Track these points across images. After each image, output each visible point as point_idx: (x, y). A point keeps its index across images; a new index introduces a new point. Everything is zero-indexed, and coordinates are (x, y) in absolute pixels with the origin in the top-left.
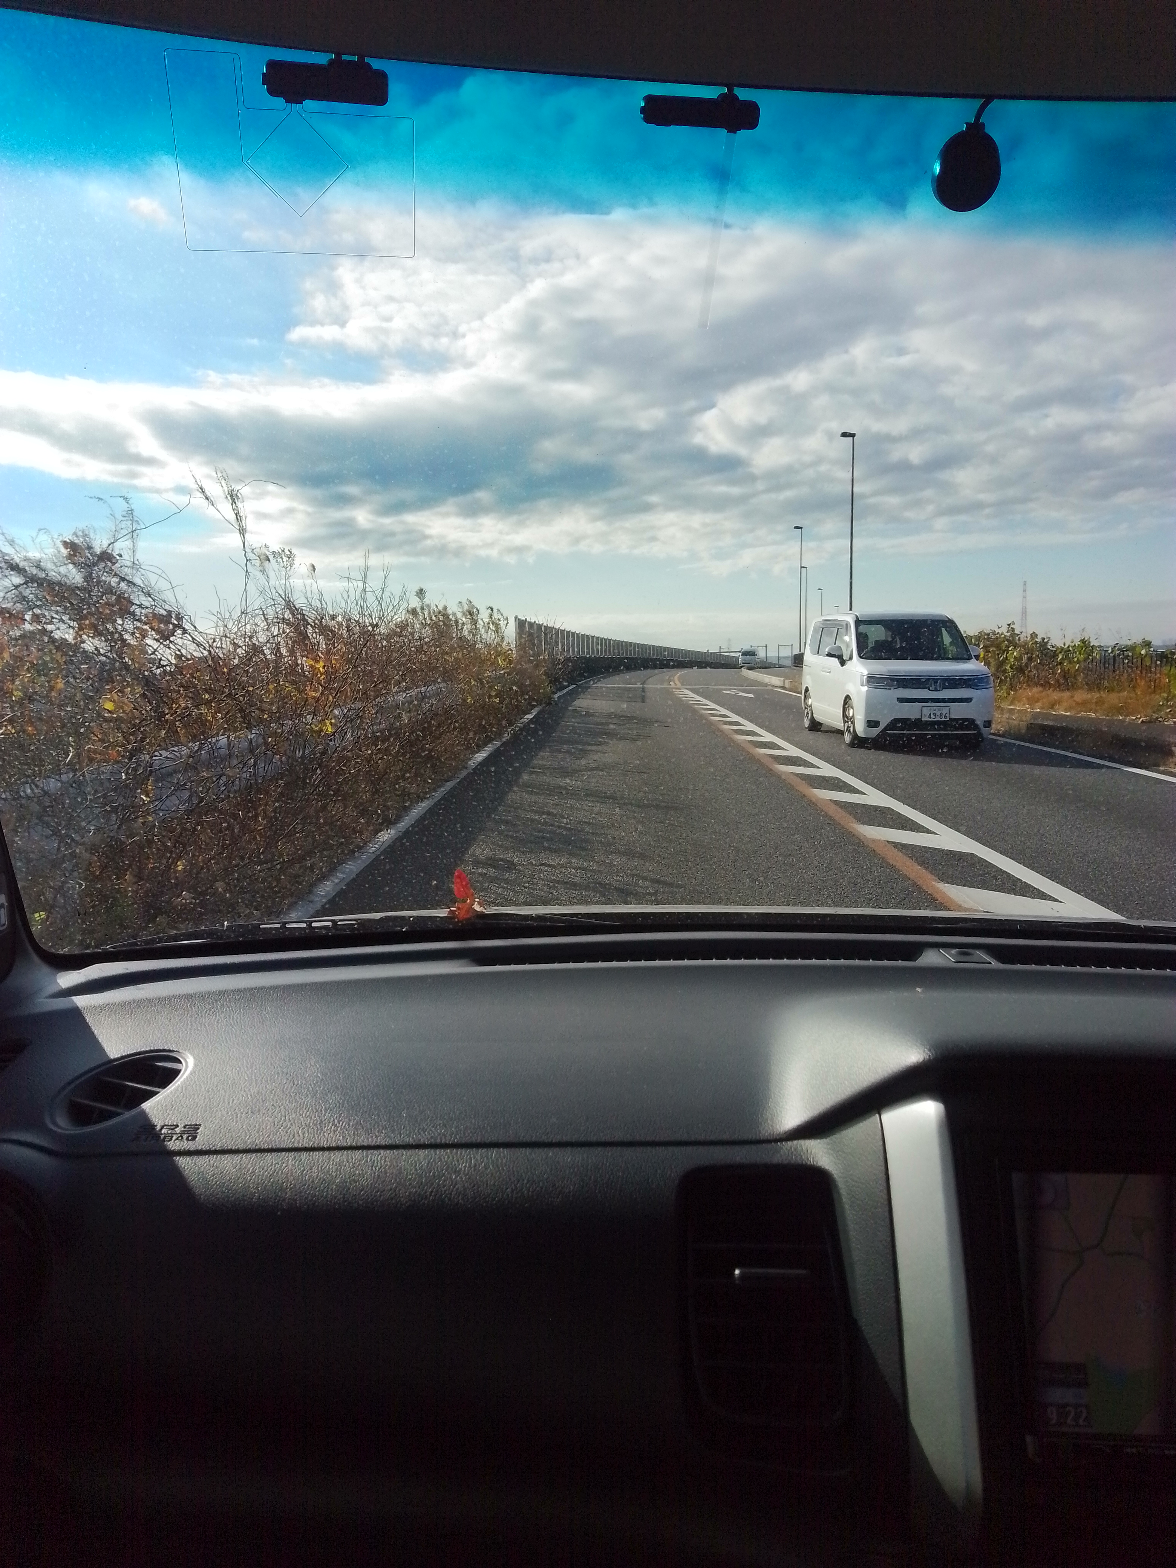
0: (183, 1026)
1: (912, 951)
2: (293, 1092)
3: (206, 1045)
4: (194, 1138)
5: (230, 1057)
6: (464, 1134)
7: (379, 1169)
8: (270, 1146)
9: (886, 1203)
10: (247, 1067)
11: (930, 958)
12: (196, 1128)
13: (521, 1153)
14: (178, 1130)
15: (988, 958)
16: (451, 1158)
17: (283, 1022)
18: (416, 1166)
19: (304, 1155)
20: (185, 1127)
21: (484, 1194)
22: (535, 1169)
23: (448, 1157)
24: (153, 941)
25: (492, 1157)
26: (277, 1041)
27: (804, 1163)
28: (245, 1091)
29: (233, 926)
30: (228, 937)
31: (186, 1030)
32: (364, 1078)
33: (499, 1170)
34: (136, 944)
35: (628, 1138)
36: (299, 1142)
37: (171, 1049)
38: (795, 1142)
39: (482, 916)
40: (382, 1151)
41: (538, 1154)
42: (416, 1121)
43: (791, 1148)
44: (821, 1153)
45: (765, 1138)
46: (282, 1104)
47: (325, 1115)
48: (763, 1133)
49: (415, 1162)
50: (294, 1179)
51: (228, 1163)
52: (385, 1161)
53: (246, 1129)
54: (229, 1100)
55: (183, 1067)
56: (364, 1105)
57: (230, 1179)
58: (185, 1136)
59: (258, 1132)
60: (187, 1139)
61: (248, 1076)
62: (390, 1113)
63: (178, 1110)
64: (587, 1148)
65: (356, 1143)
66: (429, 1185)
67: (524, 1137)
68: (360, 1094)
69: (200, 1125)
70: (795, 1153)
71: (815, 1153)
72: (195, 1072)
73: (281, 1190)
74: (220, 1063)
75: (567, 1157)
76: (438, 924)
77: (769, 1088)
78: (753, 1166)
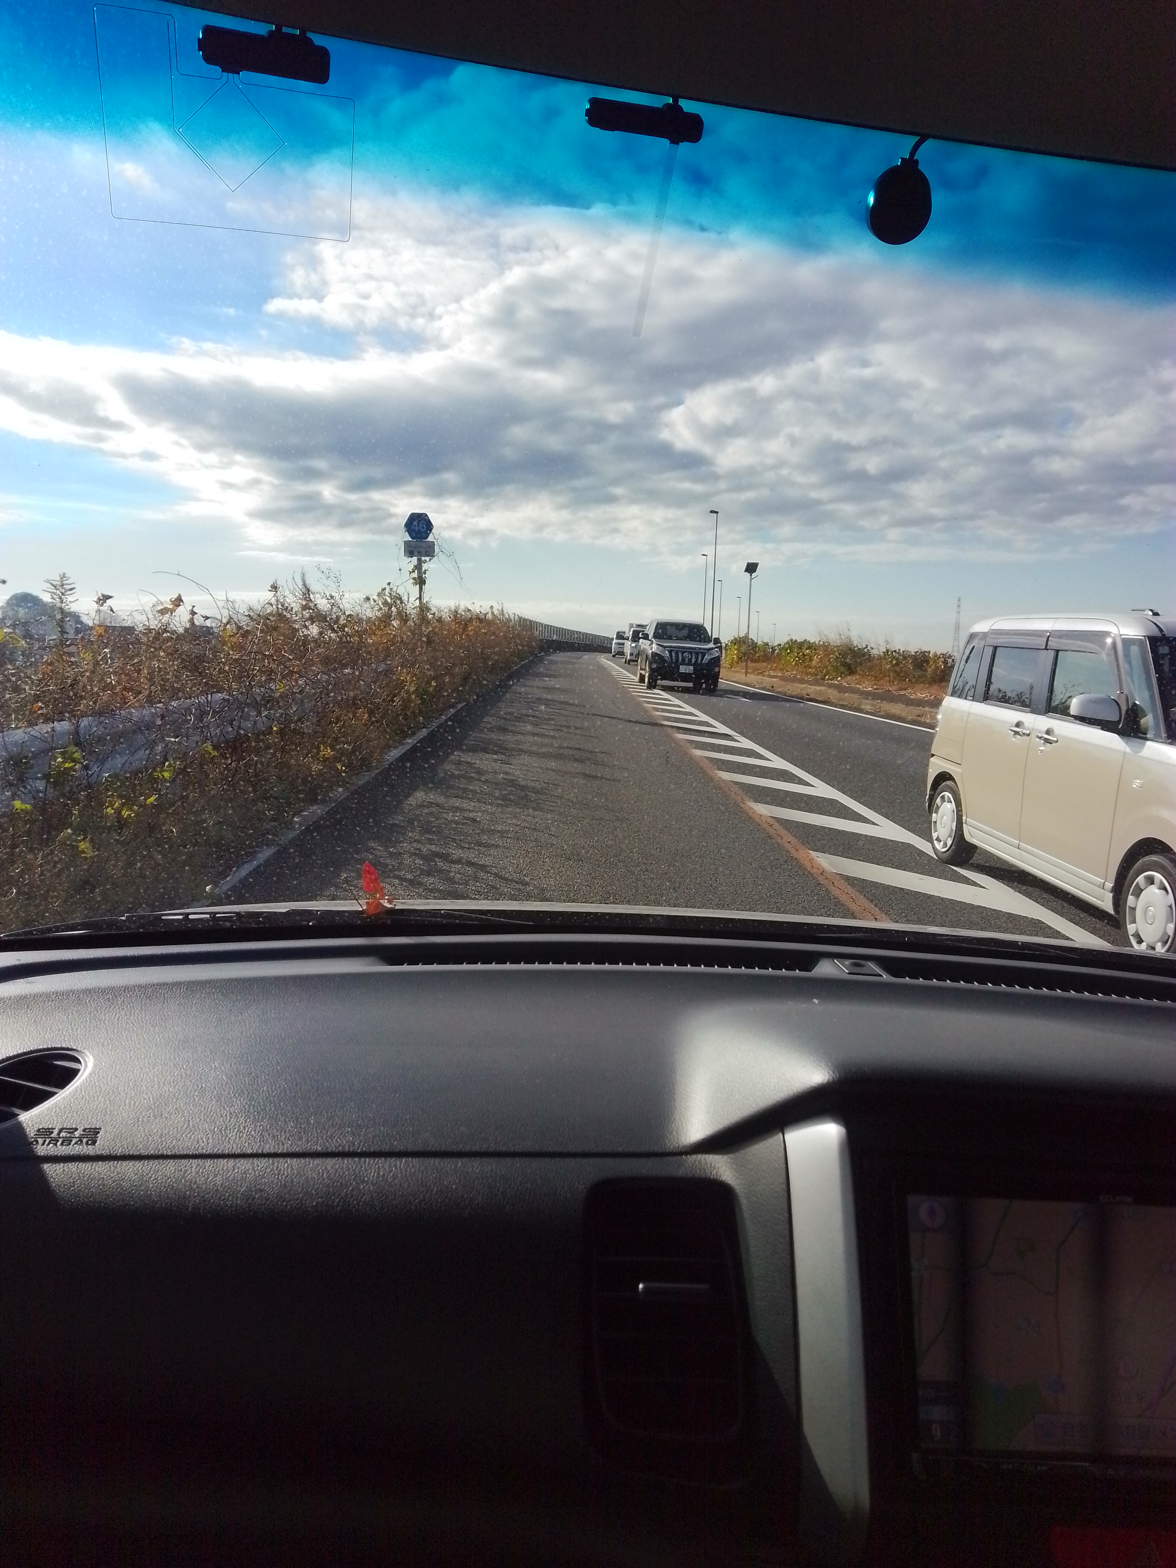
0: (82, 1022)
1: (808, 961)
2: (197, 1096)
3: (106, 1043)
4: (94, 1143)
5: (131, 1057)
6: (373, 1142)
7: (286, 1177)
8: (173, 1153)
9: (786, 1221)
10: (149, 1068)
11: (826, 969)
12: (96, 1131)
13: (430, 1163)
14: (77, 1134)
15: (878, 970)
16: (359, 1167)
17: (186, 1020)
18: (323, 1175)
19: (208, 1163)
20: (84, 1130)
21: (392, 1205)
22: (443, 1180)
23: (357, 1166)
24: (49, 930)
25: (400, 1167)
26: (180, 1041)
27: (708, 1176)
28: (147, 1094)
29: (133, 916)
30: (129, 928)
31: (85, 1027)
32: (271, 1082)
33: (408, 1181)
34: (31, 932)
35: (537, 1148)
36: (203, 1149)
37: (70, 1047)
38: (699, 1156)
39: (392, 912)
40: (289, 1160)
41: (448, 1164)
42: (324, 1128)
43: (695, 1161)
44: (724, 1167)
45: (671, 1151)
46: (186, 1108)
47: (230, 1120)
48: (669, 1145)
49: (322, 1171)
50: (198, 1187)
51: (129, 1169)
52: (292, 1169)
53: (148, 1134)
54: (130, 1103)
55: (82, 1068)
56: (270, 1110)
57: (132, 1186)
58: (85, 1140)
59: (161, 1138)
60: (87, 1144)
61: (150, 1078)
62: (297, 1119)
63: (77, 1112)
64: (496, 1159)
65: (262, 1151)
66: (336, 1195)
67: (433, 1146)
68: (267, 1099)
69: (100, 1129)
70: (699, 1166)
71: (719, 1168)
72: (94, 1073)
73: (184, 1198)
74: (120, 1064)
75: (475, 1166)
76: (346, 919)
77: (675, 1100)
78: (658, 1179)
